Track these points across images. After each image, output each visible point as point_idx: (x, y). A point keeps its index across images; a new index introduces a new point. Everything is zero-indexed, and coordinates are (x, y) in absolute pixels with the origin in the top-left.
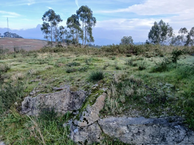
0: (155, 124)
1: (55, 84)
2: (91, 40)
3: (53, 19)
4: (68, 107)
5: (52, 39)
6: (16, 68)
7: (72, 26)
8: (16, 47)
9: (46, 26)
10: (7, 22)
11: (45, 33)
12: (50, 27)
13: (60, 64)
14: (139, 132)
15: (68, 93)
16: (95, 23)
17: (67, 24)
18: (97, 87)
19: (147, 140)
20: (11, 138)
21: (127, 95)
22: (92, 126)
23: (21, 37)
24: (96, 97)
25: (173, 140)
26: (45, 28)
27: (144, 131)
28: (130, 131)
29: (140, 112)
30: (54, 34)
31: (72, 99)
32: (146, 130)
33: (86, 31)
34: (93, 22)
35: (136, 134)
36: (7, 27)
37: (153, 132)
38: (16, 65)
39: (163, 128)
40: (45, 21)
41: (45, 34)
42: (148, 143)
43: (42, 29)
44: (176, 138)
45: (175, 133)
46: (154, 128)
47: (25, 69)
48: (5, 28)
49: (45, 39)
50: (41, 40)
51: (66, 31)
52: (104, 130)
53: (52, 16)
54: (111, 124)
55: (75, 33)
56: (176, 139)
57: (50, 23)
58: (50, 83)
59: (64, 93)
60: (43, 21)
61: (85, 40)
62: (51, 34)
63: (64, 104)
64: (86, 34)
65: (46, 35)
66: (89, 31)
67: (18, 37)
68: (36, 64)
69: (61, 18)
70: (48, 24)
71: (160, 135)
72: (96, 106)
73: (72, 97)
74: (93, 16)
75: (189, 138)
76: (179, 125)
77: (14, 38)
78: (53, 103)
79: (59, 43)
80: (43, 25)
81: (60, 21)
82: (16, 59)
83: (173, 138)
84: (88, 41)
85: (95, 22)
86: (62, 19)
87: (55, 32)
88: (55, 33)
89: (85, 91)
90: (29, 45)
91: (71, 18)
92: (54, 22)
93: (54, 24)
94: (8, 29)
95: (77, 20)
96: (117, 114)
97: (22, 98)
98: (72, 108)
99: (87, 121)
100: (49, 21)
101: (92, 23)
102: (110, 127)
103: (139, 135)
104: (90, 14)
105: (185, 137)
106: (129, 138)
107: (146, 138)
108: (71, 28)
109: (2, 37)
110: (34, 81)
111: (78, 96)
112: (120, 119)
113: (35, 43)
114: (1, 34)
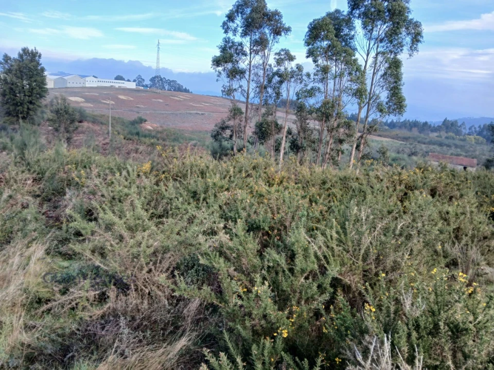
3: (260, 26)
5: (248, 98)
9: (231, 51)
10: (156, 52)
11: (228, 76)
12: (246, 55)
16: (418, 41)
17: (308, 44)
23: (186, 91)
26: (226, 58)
30: (257, 82)
34: (408, 39)
43: (217, 62)
51: (300, 68)
57: (247, 43)
60: (225, 35)
62: (247, 81)
65: (228, 85)
67: (179, 89)
70: (241, 44)
74: (410, 16)
77: (170, 90)
80: (223, 49)
81: (283, 34)
87: (261, 73)
88: (261, 79)
92: (261, 38)
93: (261, 44)
100: (245, 34)
113: (216, 105)
114: (144, 80)
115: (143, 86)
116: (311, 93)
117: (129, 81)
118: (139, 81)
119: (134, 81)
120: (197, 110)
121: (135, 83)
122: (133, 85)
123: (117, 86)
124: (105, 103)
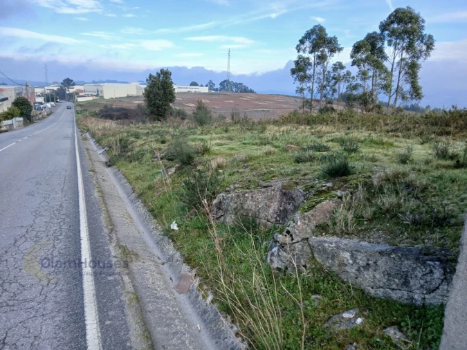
0: (395, 253)
1: (265, 178)
2: (412, 95)
3: (321, 47)
4: (276, 218)
5: (312, 94)
6: (219, 150)
7: (364, 61)
8: (236, 113)
9: (302, 64)
10: (227, 60)
11: (300, 80)
12: (311, 65)
13: (292, 146)
14: (368, 264)
15: (278, 193)
16: (431, 49)
17: (352, 57)
18: (328, 188)
19: (379, 281)
20: (190, 247)
21: (382, 207)
22: (297, 245)
23: (251, 91)
24: (317, 203)
25: (422, 286)
26: (299, 69)
27: (375, 263)
28: (354, 262)
29: (389, 237)
30: (319, 83)
31: (283, 204)
32: (379, 262)
33: (400, 73)
34: (424, 48)
35: (364, 267)
36: (226, 70)
37: (391, 268)
38: (222, 145)
39: (406, 262)
40: (301, 53)
41: (298, 83)
42: (381, 285)
43: (293, 72)
44: (426, 282)
45: (424, 273)
46: (392, 260)
47: (233, 152)
48: (223, 72)
49: (298, 95)
50: (292, 97)
51: (348, 73)
52: (316, 255)
53: (319, 40)
54: (326, 245)
55: (371, 79)
56: (426, 284)
57: (312, 58)
58: (259, 176)
59: (273, 193)
60: (298, 54)
61: (395, 96)
62: (313, 83)
63: (271, 211)
64: (399, 81)
65: (300, 86)
66: (410, 71)
67: (246, 90)
68: (253, 144)
69: (339, 43)
70: (308, 59)
71: (400, 274)
72: (312, 215)
73: (284, 200)
74: (424, 32)
75: (448, 285)
76: (438, 261)
77: (237, 92)
78: (254, 207)
79: (329, 103)
80: (297, 63)
81: (337, 52)
82: (225, 135)
83: (422, 282)
84: (403, 98)
85: (430, 46)
86: (341, 46)
87: (321, 77)
88: (322, 81)
89: (304, 191)
90: (265, 108)
91: (363, 41)
92: (322, 54)
93: (322, 58)
94: (228, 74)
95: (379, 45)
96: (345, 233)
97: (214, 194)
98: (282, 219)
99: (291, 236)
100: (311, 52)
101: (421, 51)
102: (325, 251)
103: (368, 270)
104: (415, 26)
105: (442, 282)
106: (352, 274)
107: (378, 276)
108: (362, 65)
109: (216, 92)
110: (238, 172)
111: (293, 199)
112: (345, 241)
113: (279, 103)
114: (214, 84)
115: (214, 90)
116: (355, 87)
117: (202, 86)
118: (211, 85)
119: (207, 86)
120: (263, 108)
121: (208, 88)
122: (205, 90)
123: (193, 91)
124: (188, 106)
